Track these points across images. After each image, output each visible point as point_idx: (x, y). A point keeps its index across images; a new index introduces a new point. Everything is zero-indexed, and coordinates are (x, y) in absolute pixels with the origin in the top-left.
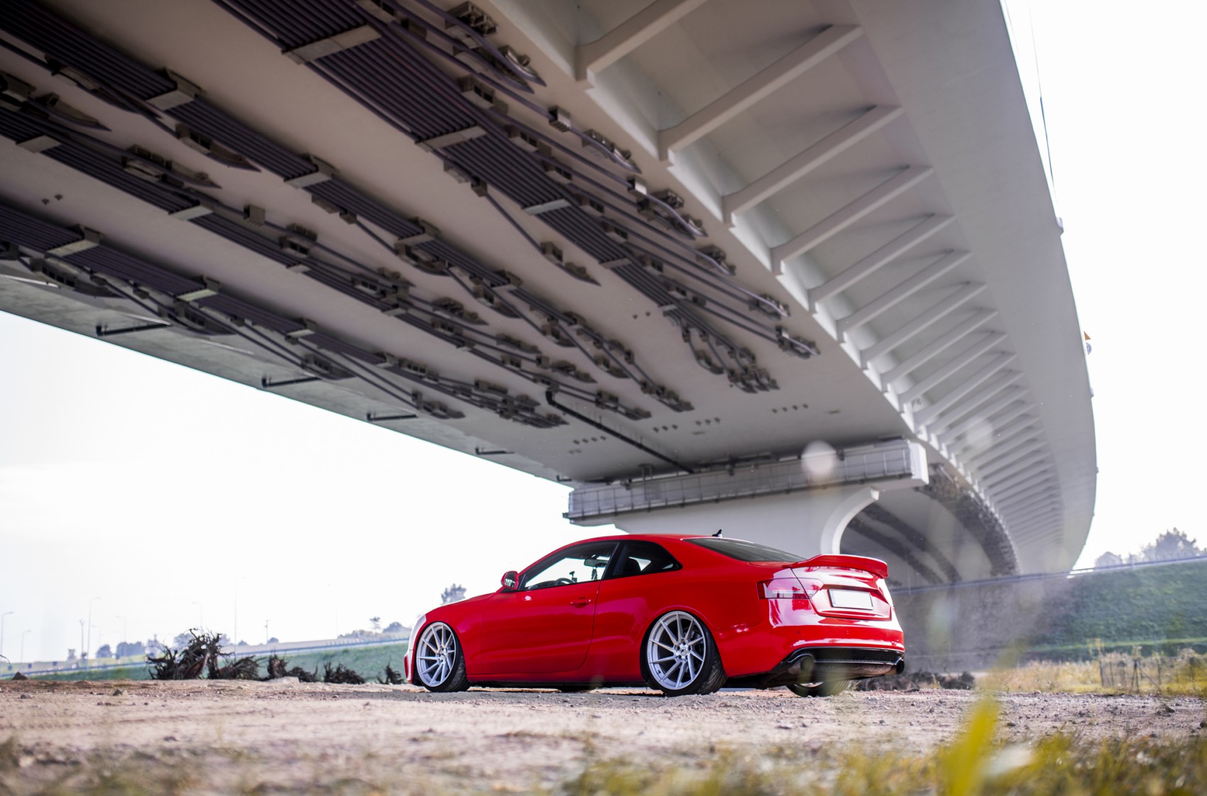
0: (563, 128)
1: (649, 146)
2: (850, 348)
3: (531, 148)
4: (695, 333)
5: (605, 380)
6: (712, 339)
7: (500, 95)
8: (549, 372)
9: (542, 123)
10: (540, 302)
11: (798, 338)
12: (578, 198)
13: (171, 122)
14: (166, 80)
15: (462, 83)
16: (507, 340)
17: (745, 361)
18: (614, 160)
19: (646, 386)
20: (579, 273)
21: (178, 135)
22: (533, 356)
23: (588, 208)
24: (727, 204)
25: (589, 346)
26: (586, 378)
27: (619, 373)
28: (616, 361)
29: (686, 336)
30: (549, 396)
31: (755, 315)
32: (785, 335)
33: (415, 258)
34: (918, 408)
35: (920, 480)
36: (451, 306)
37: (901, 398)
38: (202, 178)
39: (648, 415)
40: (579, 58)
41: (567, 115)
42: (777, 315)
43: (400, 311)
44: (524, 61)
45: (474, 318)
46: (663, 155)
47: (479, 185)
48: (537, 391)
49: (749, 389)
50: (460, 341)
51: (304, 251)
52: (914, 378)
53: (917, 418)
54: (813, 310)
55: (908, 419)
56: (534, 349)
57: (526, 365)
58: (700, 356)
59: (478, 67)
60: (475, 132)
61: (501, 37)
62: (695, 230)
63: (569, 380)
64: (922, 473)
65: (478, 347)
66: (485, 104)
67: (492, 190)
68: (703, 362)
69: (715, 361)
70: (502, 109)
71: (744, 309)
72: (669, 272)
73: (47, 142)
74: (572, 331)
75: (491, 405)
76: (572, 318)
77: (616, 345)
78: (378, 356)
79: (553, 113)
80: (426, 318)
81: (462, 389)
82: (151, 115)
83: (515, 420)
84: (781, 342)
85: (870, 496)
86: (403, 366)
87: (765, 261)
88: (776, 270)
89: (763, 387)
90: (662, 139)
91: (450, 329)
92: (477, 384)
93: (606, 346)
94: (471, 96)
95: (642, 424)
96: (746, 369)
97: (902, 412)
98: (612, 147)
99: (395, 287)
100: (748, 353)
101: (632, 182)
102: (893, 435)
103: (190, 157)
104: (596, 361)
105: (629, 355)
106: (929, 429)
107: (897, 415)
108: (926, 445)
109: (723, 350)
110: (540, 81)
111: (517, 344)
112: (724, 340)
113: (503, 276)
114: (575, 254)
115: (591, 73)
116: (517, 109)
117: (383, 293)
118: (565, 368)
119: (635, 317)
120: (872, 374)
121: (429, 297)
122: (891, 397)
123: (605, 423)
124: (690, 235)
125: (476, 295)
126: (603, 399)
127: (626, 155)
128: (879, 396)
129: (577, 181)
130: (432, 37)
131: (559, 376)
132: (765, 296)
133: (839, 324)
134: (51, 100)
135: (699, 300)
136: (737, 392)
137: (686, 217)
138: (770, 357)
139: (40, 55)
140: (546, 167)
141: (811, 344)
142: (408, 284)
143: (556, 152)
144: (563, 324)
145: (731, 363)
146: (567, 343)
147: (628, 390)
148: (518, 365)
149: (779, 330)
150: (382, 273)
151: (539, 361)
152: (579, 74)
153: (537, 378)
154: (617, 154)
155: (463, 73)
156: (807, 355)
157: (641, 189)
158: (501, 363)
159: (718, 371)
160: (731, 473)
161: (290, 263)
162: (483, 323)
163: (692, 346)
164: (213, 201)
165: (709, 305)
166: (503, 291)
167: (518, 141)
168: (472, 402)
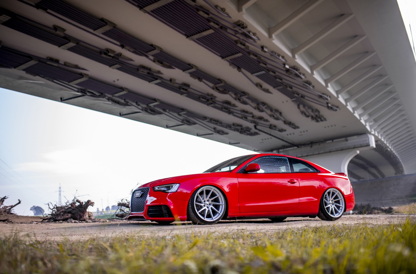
0: (265, 52)
1: (289, 54)
2: (349, 108)
3: (255, 58)
4: (301, 107)
5: (273, 121)
6: (306, 108)
7: (247, 44)
8: (256, 120)
9: (259, 51)
10: (254, 100)
11: (333, 106)
12: (268, 70)
13: (152, 58)
14: (153, 47)
15: (236, 42)
16: (244, 111)
17: (317, 113)
18: (279, 59)
19: (285, 122)
20: (267, 91)
21: (154, 61)
22: (251, 115)
23: (271, 73)
24: (312, 68)
25: (269, 112)
26: (267, 121)
27: (277, 119)
28: (277, 115)
29: (299, 107)
30: (255, 127)
31: (320, 100)
32: (330, 105)
33: (218, 90)
34: (371, 124)
35: (373, 147)
36: (228, 103)
37: (366, 121)
38: (159, 72)
39: (285, 130)
40: (270, 32)
41: (266, 48)
42: (327, 99)
43: (212, 105)
44: (254, 34)
45: (234, 105)
46: (294, 57)
47: (239, 69)
48: (251, 125)
49: (317, 121)
50: (230, 112)
51: (186, 90)
52: (370, 115)
53: (371, 127)
54: (338, 97)
55: (368, 128)
56: (252, 113)
57: (249, 118)
58: (303, 113)
59: (242, 37)
60: (240, 55)
61: (249, 28)
62: (303, 77)
63: (262, 122)
64: (373, 144)
65: (235, 114)
66: (243, 47)
67: (243, 70)
68: (303, 114)
69: (307, 114)
70: (248, 47)
71: (317, 98)
72: (294, 89)
73: (118, 66)
74: (264, 108)
75: (237, 130)
76: (264, 104)
77: (277, 111)
78: (205, 118)
79: (262, 47)
80: (220, 106)
81: (229, 126)
82: (147, 56)
83: (245, 134)
84: (328, 107)
85: (356, 152)
86: (212, 120)
87: (323, 84)
88: (327, 86)
89: (322, 120)
90: (293, 51)
91: (227, 109)
92: (234, 124)
93: (274, 111)
94: (239, 45)
95: (283, 134)
96: (317, 116)
97: (366, 125)
98: (279, 55)
99: (212, 98)
100: (317, 111)
101: (284, 65)
102: (364, 133)
103: (156, 67)
104: (271, 116)
105: (281, 114)
106: (375, 130)
107: (365, 126)
108: (374, 135)
109: (310, 111)
110: (259, 39)
111: (247, 112)
112: (310, 107)
113: (244, 93)
114: (266, 86)
115: (273, 36)
116: (252, 48)
117: (208, 100)
118: (261, 118)
119: (283, 102)
120: (356, 115)
121: (221, 100)
122: (363, 122)
123: (272, 134)
124: (301, 78)
125: (235, 99)
126: (272, 127)
127: (283, 57)
128: (359, 121)
129: (268, 66)
130: (229, 31)
131: (258, 121)
132: (323, 94)
133: (346, 101)
134: (120, 55)
135: (303, 97)
136: (314, 123)
137: (300, 73)
138: (324, 112)
139: (118, 43)
140: (259, 62)
141: (337, 107)
142: (215, 97)
143: (262, 58)
144: (261, 106)
145: (312, 114)
146: (262, 111)
147: (280, 124)
148: (246, 118)
149: (327, 103)
150: (208, 95)
151: (253, 117)
152: (270, 36)
153: (252, 122)
154: (281, 58)
155: (236, 39)
156: (336, 110)
157: (287, 67)
158: (242, 118)
159: (308, 116)
160: (311, 147)
161: (182, 94)
162: (236, 107)
163: (300, 110)
164: (161, 78)
165: (306, 98)
166: (244, 98)
167: (252, 56)
168: (232, 130)
